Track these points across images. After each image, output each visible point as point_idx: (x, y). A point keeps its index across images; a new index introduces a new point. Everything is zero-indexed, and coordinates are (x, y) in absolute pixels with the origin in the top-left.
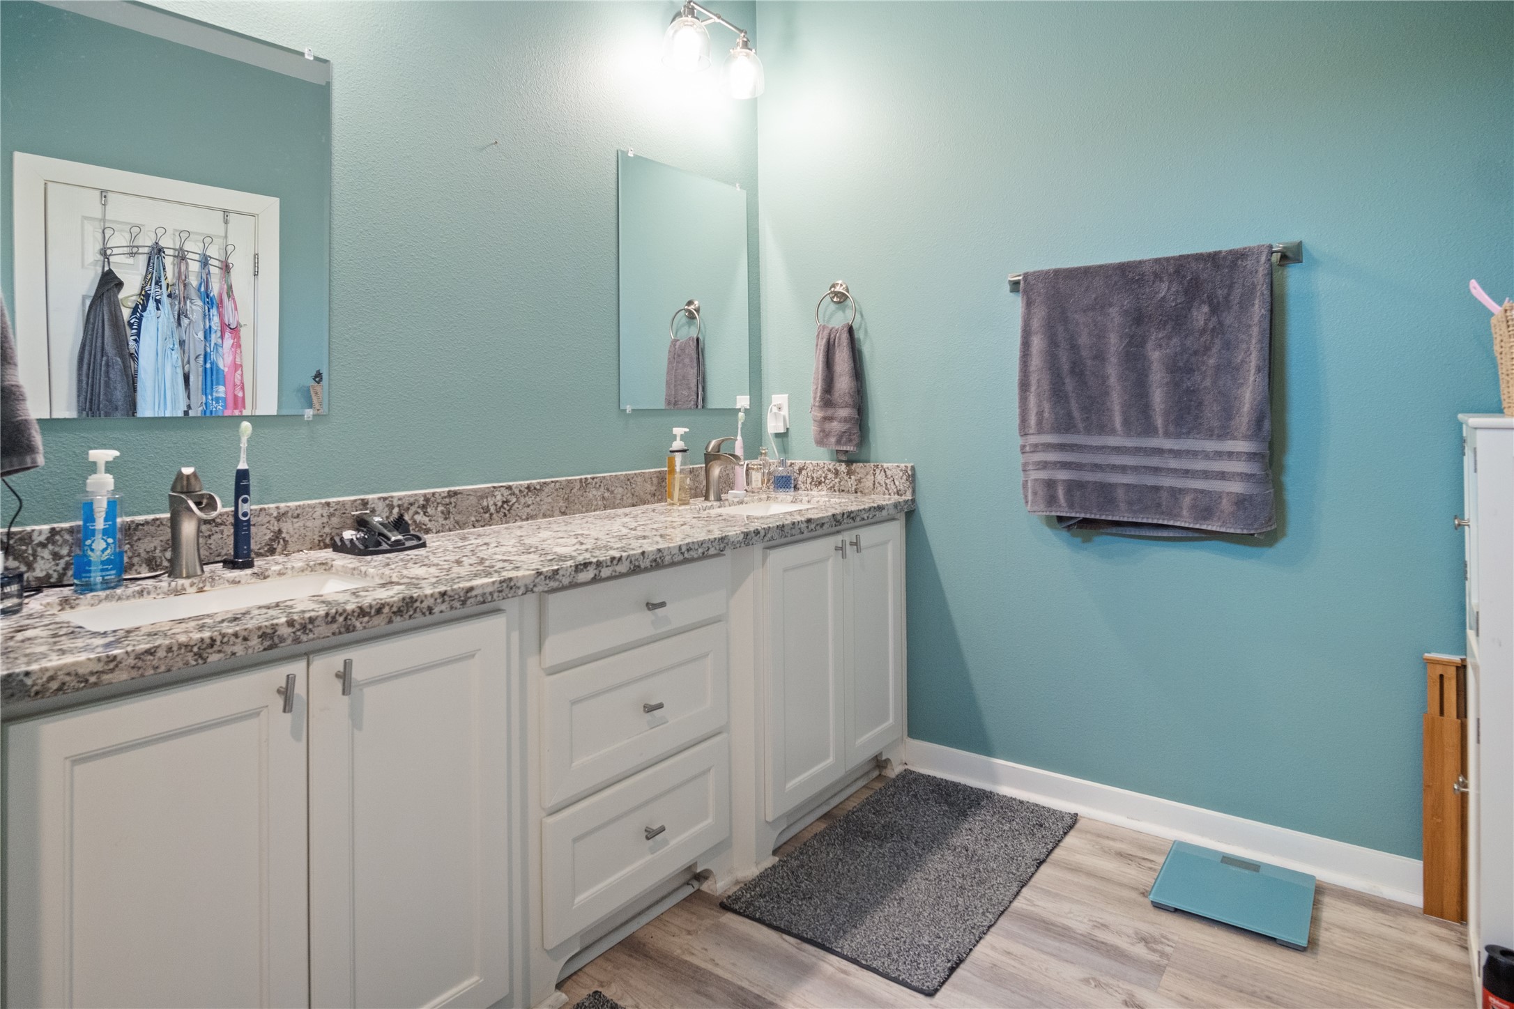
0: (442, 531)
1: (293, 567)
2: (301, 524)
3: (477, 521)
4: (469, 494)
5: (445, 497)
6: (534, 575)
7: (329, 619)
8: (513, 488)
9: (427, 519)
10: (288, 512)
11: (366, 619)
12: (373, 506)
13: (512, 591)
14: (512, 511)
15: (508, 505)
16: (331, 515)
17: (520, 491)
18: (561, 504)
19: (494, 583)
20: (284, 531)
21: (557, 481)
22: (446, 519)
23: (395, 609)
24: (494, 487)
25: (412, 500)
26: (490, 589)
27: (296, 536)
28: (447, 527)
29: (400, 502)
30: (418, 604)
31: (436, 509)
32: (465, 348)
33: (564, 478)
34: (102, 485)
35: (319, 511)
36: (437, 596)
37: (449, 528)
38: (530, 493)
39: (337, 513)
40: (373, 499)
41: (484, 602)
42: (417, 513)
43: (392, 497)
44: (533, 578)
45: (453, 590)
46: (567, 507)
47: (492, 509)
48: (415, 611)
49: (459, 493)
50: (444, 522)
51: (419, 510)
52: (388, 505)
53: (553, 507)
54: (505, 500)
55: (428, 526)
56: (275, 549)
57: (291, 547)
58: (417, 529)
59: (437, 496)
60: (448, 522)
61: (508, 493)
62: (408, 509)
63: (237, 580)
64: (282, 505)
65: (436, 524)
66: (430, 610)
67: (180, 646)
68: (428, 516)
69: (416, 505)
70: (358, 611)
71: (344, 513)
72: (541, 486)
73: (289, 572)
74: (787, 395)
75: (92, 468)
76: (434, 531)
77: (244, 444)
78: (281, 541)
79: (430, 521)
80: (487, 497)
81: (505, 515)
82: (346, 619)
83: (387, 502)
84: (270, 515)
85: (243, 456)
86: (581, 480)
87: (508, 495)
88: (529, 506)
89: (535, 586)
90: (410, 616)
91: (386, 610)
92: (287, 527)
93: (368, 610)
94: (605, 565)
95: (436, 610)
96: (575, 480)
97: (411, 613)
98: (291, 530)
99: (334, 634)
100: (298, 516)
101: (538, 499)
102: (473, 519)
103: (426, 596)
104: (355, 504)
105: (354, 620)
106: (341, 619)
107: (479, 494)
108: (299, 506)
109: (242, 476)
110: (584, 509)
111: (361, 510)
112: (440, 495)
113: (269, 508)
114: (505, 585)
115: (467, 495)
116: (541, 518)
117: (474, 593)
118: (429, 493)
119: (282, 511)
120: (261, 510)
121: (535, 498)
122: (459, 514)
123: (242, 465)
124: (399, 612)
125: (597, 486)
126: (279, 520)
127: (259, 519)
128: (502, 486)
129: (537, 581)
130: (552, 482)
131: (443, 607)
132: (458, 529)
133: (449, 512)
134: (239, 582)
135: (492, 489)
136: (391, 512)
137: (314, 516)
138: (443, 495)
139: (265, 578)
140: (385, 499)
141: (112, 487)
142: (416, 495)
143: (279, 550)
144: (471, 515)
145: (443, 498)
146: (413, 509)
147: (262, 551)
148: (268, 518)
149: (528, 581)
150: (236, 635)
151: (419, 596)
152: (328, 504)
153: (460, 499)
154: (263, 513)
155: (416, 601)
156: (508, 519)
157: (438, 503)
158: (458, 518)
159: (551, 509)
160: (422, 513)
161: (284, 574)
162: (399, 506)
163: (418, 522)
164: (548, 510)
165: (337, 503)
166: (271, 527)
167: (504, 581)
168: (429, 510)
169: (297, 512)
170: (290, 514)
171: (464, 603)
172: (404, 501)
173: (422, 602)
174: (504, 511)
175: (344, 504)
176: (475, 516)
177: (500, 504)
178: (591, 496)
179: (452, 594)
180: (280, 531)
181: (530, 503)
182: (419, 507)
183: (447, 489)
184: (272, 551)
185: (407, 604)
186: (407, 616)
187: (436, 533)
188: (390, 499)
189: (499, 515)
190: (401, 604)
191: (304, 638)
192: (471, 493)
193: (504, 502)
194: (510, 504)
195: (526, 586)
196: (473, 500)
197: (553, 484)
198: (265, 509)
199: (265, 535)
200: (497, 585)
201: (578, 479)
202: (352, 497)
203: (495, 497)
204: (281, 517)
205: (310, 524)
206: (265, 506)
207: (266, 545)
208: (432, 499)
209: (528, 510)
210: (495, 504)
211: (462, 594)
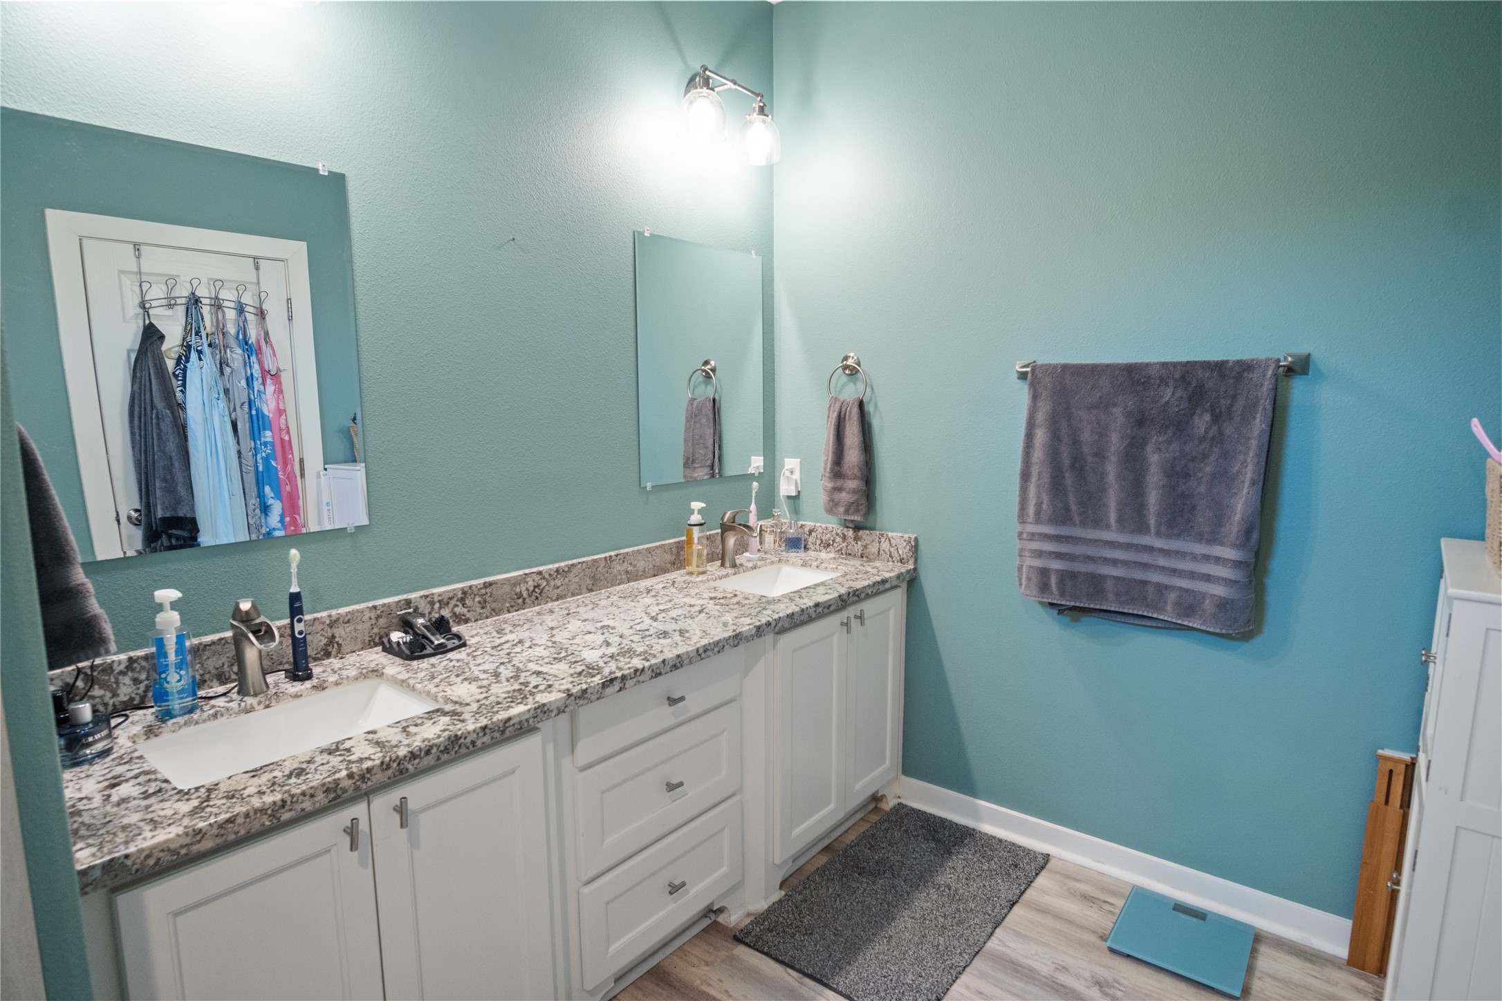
0: (481, 619)
1: (348, 677)
2: (352, 628)
3: (512, 606)
4: (503, 583)
5: (481, 589)
6: (565, 697)
7: (385, 767)
8: (543, 572)
9: (466, 610)
10: (339, 618)
11: (417, 761)
12: (416, 604)
13: (546, 715)
14: (543, 594)
15: (539, 589)
16: (378, 617)
17: (550, 575)
18: (587, 582)
19: (529, 710)
20: (337, 635)
21: (584, 562)
22: (483, 608)
23: (442, 748)
24: (526, 574)
25: (451, 595)
26: (526, 716)
27: (349, 639)
28: (484, 615)
29: (440, 598)
30: (462, 740)
31: (474, 600)
32: (492, 447)
33: (590, 558)
34: (170, 620)
35: (367, 615)
36: (479, 730)
37: (487, 616)
38: (558, 576)
39: (384, 614)
40: (416, 598)
41: (520, 729)
42: (456, 606)
43: (433, 594)
44: (564, 701)
45: (492, 723)
46: (593, 585)
47: (525, 594)
48: (460, 746)
49: (494, 584)
50: (481, 611)
51: (458, 603)
52: (429, 602)
53: (580, 586)
54: (536, 584)
55: (467, 616)
56: (330, 652)
57: (344, 649)
58: (457, 620)
59: (474, 588)
60: (484, 610)
61: (539, 578)
62: (448, 603)
63: (299, 694)
64: (334, 612)
65: (474, 613)
66: (473, 743)
67: (256, 811)
68: (466, 608)
69: (455, 599)
70: (409, 755)
71: (390, 614)
72: (568, 568)
73: (345, 681)
74: (799, 460)
75: (159, 608)
76: (473, 620)
77: (294, 570)
78: (335, 645)
79: (469, 611)
80: (520, 584)
81: (537, 598)
82: (399, 764)
83: (429, 599)
84: (324, 623)
85: (294, 580)
86: (606, 558)
87: (538, 580)
88: (558, 588)
89: (566, 707)
90: (456, 752)
91: (434, 751)
92: (339, 632)
93: (419, 753)
94: (629, 677)
95: (478, 742)
96: (601, 559)
97: (456, 748)
98: (343, 634)
99: (389, 777)
100: (348, 621)
101: (567, 580)
102: (508, 605)
103: (469, 733)
104: (400, 604)
105: (406, 763)
106: (395, 765)
107: (512, 582)
108: (349, 612)
109: (295, 598)
110: (609, 585)
111: (405, 609)
112: (476, 587)
113: (322, 617)
114: (539, 711)
115: (501, 584)
116: (570, 597)
117: (511, 722)
118: (466, 587)
119: (334, 618)
120: (315, 620)
121: (564, 579)
122: (495, 602)
123: (294, 589)
124: (446, 750)
125: (621, 561)
126: (331, 627)
127: (314, 628)
128: (533, 573)
129: (567, 702)
130: (579, 563)
131: (485, 739)
132: (494, 616)
133: (485, 602)
134: (301, 695)
135: (524, 576)
136: (433, 608)
137: (363, 619)
138: (479, 587)
139: (324, 689)
140: (426, 597)
141: (179, 624)
142: (454, 590)
143: (334, 653)
144: (505, 601)
145: (479, 590)
146: (453, 602)
147: (319, 656)
148: (321, 627)
149: (560, 704)
150: (303, 794)
151: (462, 733)
152: (375, 607)
153: (494, 589)
154: (317, 623)
155: (460, 738)
156: (540, 602)
157: (475, 595)
158: (494, 606)
159: (579, 588)
160: (461, 605)
161: (340, 684)
162: (439, 601)
163: (457, 613)
164: (577, 589)
165: (384, 605)
166: (325, 634)
167: (538, 707)
168: (467, 602)
169: (347, 618)
170: (341, 620)
171: (502, 732)
172: (444, 596)
173: (465, 738)
174: (536, 594)
175: (389, 605)
176: (509, 603)
177: (531, 589)
178: (615, 572)
179: (492, 727)
180: (333, 637)
181: (559, 584)
182: (457, 601)
183: (482, 581)
184: (328, 655)
185: (452, 742)
186: (453, 753)
188: (431, 596)
189: (531, 599)
190: (447, 743)
191: (363, 786)
192: (505, 582)
193: (535, 587)
194: (541, 587)
195: (558, 708)
196: (507, 588)
197: (580, 565)
198: (318, 619)
199: (320, 641)
200: (532, 712)
201: (603, 557)
202: (396, 599)
203: (527, 583)
204: (333, 623)
205: (359, 627)
206: (318, 615)
207: (322, 650)
208: (470, 591)
209: (558, 591)
210: (527, 590)
211: (501, 725)
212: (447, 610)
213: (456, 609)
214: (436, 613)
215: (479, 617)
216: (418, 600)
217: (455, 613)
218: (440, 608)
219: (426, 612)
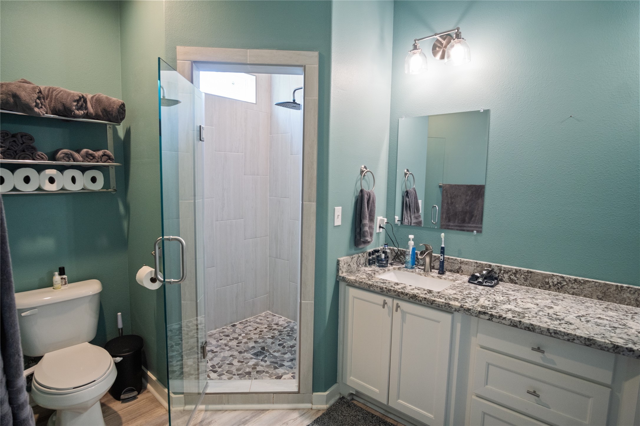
0: (523, 285)
3: (542, 286)
4: (538, 274)
5: (526, 273)
7: (394, 291)
8: (565, 278)
9: (516, 279)
10: (463, 262)
11: (403, 295)
12: (493, 268)
13: (450, 308)
14: (563, 288)
15: (561, 285)
16: (477, 267)
17: (569, 280)
18: (599, 294)
19: (443, 302)
21: (597, 282)
23: (411, 296)
24: (553, 275)
25: (510, 270)
26: (441, 304)
27: (466, 270)
28: (525, 284)
29: (504, 269)
30: (417, 298)
33: (603, 282)
34: (411, 243)
35: (474, 264)
36: (423, 298)
37: (526, 285)
38: (576, 283)
39: (480, 266)
40: (494, 265)
41: (439, 307)
43: (501, 266)
45: (428, 298)
46: (603, 297)
47: (551, 284)
49: (533, 273)
50: (524, 282)
51: (513, 274)
52: (499, 269)
53: (592, 294)
54: (559, 282)
55: (516, 281)
56: (459, 272)
57: (463, 272)
58: (511, 281)
59: (522, 271)
60: (526, 282)
61: (561, 279)
63: (433, 276)
64: (463, 259)
65: (520, 282)
66: (421, 301)
68: (517, 278)
69: (512, 272)
70: (401, 292)
71: (482, 267)
72: (584, 281)
75: (409, 240)
76: (519, 284)
77: (443, 240)
78: (461, 270)
79: (517, 279)
80: (548, 278)
81: (558, 288)
82: (398, 293)
83: (499, 268)
84: (458, 261)
85: (443, 243)
86: (617, 286)
87: (561, 280)
88: (574, 289)
89: (459, 310)
90: (415, 300)
91: (408, 295)
92: (463, 267)
93: (404, 293)
95: (423, 302)
96: (612, 285)
97: (415, 299)
99: (395, 295)
100: (466, 264)
101: (581, 287)
102: (539, 285)
103: (420, 297)
104: (486, 265)
105: (400, 294)
106: (397, 292)
107: (543, 276)
108: (467, 261)
110: (618, 302)
111: (488, 268)
112: (523, 271)
113: (458, 259)
114: (447, 305)
115: (537, 274)
116: (583, 297)
117: (435, 302)
118: (517, 269)
119: (462, 261)
120: (456, 259)
121: (579, 286)
122: (532, 281)
123: (443, 246)
124: (412, 297)
125: (632, 292)
126: (461, 264)
127: (455, 262)
128: (558, 276)
129: (460, 309)
130: (593, 281)
131: (425, 302)
132: (531, 287)
133: (527, 279)
135: (552, 275)
137: (472, 265)
138: (524, 271)
139: (441, 278)
140: (498, 266)
141: (413, 245)
142: (512, 268)
143: (460, 272)
145: (524, 272)
146: (510, 273)
147: (455, 271)
148: (457, 262)
149: (457, 308)
151: (418, 296)
152: (477, 263)
153: (533, 275)
154: (456, 261)
155: (417, 297)
156: (560, 291)
157: (522, 274)
158: (531, 282)
159: (590, 294)
160: (514, 276)
162: (504, 270)
163: (512, 278)
164: (588, 294)
165: (480, 263)
166: (458, 265)
167: (447, 303)
168: (517, 275)
169: (467, 263)
170: (464, 263)
171: (432, 304)
172: (506, 269)
173: (418, 298)
174: (558, 286)
175: (482, 264)
176: (541, 284)
177: (556, 283)
178: (625, 296)
179: (428, 299)
180: (461, 267)
181: (576, 287)
182: (512, 273)
183: (527, 269)
184: (458, 272)
185: (414, 296)
186: (414, 300)
187: (520, 285)
188: (500, 267)
189: (555, 288)
190: (412, 295)
191: (389, 293)
192: (539, 274)
193: (558, 283)
194: (562, 284)
195: (455, 309)
196: (540, 277)
197: (594, 283)
199: (456, 267)
200: (444, 304)
201: (614, 285)
202: (486, 263)
203: (553, 279)
204: (461, 263)
205: (470, 267)
206: (457, 258)
207: (457, 270)
208: (519, 272)
209: (574, 290)
210: (553, 282)
211: (431, 301)
212: (507, 275)
213: (511, 276)
214: (501, 274)
215: (522, 284)
216: (495, 266)
217: (510, 278)
218: (504, 273)
219: (497, 272)
